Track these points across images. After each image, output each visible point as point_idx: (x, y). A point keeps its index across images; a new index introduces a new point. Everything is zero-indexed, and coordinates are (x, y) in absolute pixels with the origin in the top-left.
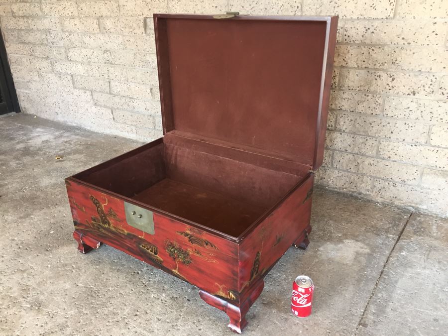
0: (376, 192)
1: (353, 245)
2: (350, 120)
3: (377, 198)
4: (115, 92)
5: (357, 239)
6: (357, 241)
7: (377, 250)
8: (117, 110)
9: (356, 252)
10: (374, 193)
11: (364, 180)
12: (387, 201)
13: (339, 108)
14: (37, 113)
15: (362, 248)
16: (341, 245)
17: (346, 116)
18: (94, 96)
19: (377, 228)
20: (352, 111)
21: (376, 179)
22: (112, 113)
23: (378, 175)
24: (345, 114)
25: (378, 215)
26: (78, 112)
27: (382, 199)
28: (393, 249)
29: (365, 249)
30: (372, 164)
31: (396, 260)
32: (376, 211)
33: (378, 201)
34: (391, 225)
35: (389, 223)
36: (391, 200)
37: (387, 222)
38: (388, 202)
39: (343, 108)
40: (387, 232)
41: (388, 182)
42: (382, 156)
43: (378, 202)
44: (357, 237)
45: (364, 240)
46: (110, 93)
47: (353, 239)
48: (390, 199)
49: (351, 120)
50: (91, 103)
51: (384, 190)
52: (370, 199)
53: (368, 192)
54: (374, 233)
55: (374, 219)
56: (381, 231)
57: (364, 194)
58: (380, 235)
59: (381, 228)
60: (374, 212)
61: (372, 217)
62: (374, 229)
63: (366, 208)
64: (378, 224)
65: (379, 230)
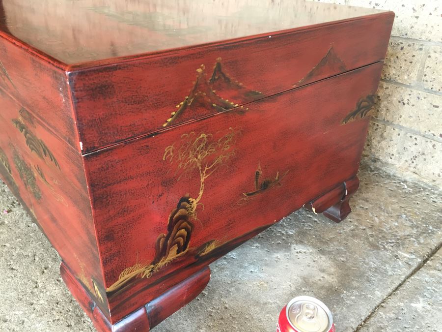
0: (406, 161)
1: (308, 260)
2: (373, 5)
3: (405, 173)
5: (324, 247)
6: (322, 252)
7: (355, 284)
9: (304, 278)
10: (403, 161)
11: (385, 134)
12: (425, 181)
15: (323, 271)
16: (280, 255)
19: (381, 232)
21: (409, 135)
23: (415, 127)
25: (396, 206)
27: (415, 176)
28: (397, 289)
29: (329, 274)
30: (405, 102)
31: (390, 319)
32: (395, 196)
33: (407, 178)
34: (414, 231)
35: (412, 227)
36: (434, 181)
37: (408, 223)
38: (426, 184)
40: (398, 245)
41: (434, 142)
42: (429, 85)
43: (405, 182)
44: (326, 243)
45: (339, 252)
47: (314, 246)
48: (433, 177)
51: (421, 158)
52: (392, 174)
53: (391, 158)
54: (369, 242)
55: (384, 211)
56: (387, 239)
57: (381, 162)
58: (380, 250)
59: (390, 233)
60: (389, 198)
61: (379, 207)
62: (373, 233)
63: (376, 187)
64: (388, 223)
65: (384, 237)
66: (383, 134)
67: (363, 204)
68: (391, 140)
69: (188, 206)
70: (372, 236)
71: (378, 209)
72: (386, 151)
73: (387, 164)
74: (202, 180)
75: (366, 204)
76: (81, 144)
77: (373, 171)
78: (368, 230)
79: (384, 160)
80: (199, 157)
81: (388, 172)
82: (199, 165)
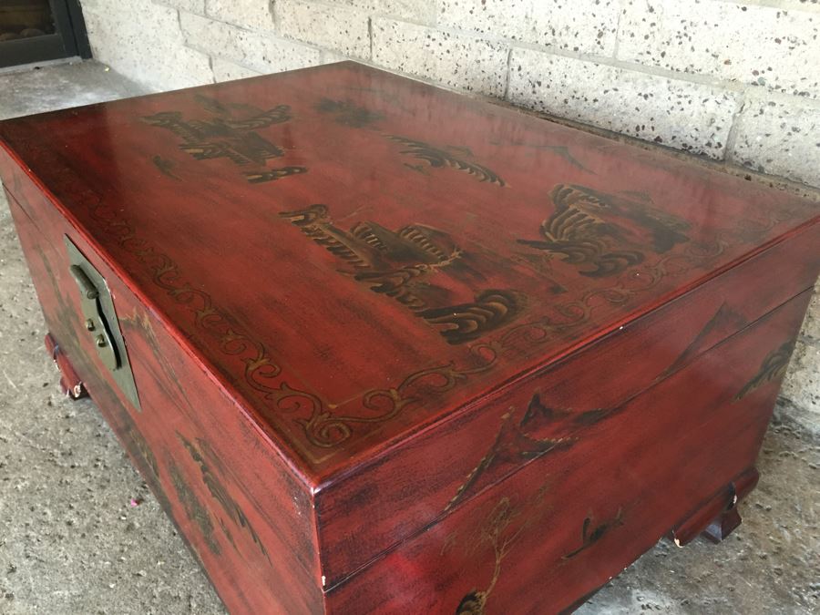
2: (788, 129)
4: (214, 10)
5: (691, 596)
8: (219, 60)
11: (804, 360)
13: (756, 79)
14: (111, 61)
17: (777, 110)
18: (182, 22)
19: (796, 563)
20: (802, 94)
22: (211, 68)
24: (773, 104)
26: (163, 63)
39: (770, 78)
44: (694, 587)
45: (719, 609)
46: (206, 16)
47: (673, 595)
49: (795, 130)
50: (179, 39)
52: (814, 431)
53: (814, 403)
54: (774, 587)
55: (800, 516)
56: (806, 579)
57: (795, 407)
58: (794, 604)
59: (811, 566)
60: (809, 486)
61: (792, 508)
62: (782, 567)
63: (785, 460)
64: (807, 543)
65: (801, 575)
66: (799, 359)
67: (761, 500)
68: (815, 372)
69: (473, 604)
70: (779, 573)
71: (790, 513)
72: (804, 388)
73: (805, 411)
74: (498, 562)
75: (767, 498)
76: (324, 578)
77: (779, 423)
78: (771, 559)
79: (800, 404)
80: (496, 531)
81: (807, 426)
82: (494, 542)
